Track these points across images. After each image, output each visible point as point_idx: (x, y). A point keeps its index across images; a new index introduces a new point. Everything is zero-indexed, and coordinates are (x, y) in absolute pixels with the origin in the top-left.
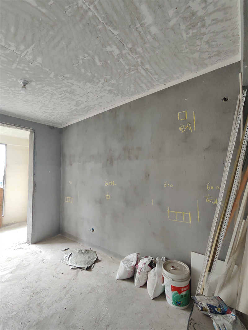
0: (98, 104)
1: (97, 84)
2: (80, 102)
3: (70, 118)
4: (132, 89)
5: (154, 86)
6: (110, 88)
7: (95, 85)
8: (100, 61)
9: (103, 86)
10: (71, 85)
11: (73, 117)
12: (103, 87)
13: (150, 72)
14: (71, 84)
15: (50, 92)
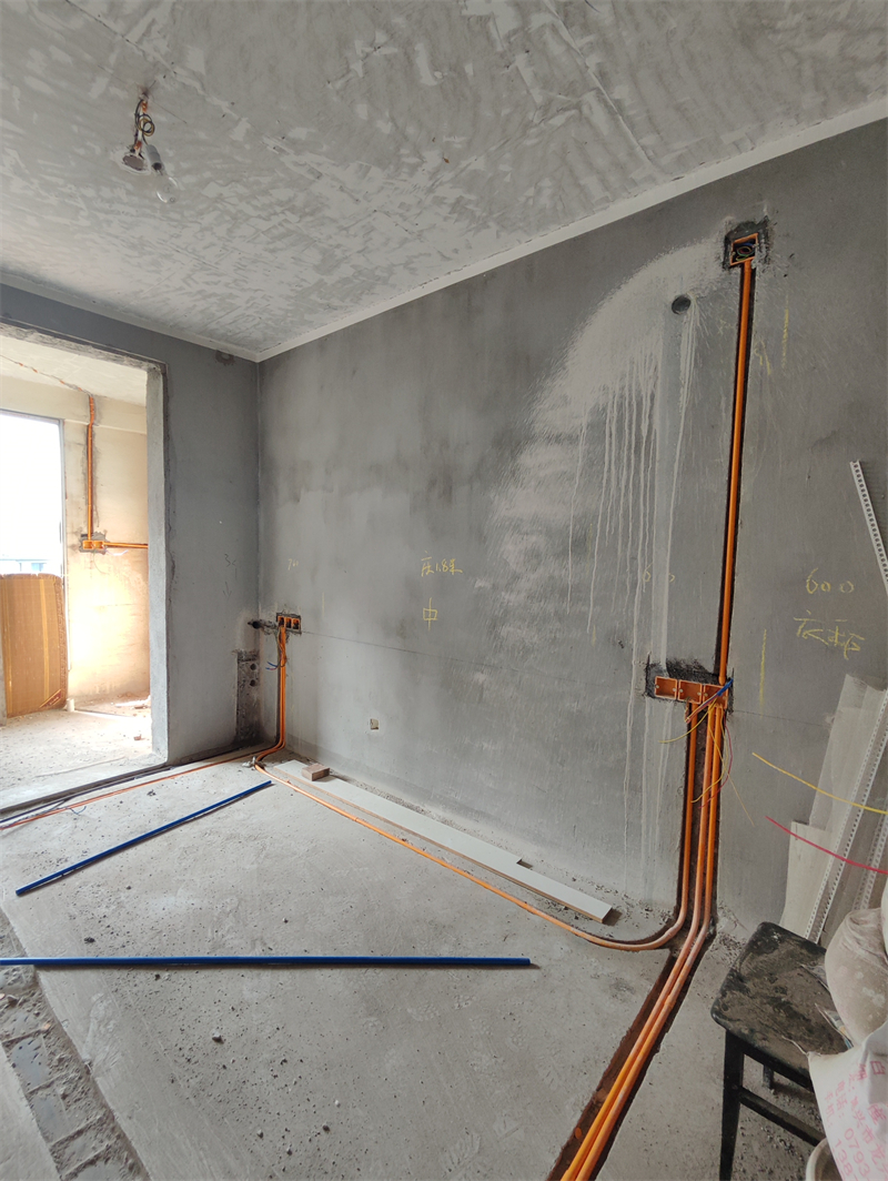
0: (406, 265)
1: (411, 174)
2: (338, 252)
3: (292, 322)
4: (545, 201)
5: (634, 183)
6: (458, 193)
7: (404, 176)
8: (435, 67)
9: (431, 183)
10: (311, 177)
11: (307, 317)
12: (430, 190)
13: (628, 120)
14: (311, 171)
15: (229, 207)
